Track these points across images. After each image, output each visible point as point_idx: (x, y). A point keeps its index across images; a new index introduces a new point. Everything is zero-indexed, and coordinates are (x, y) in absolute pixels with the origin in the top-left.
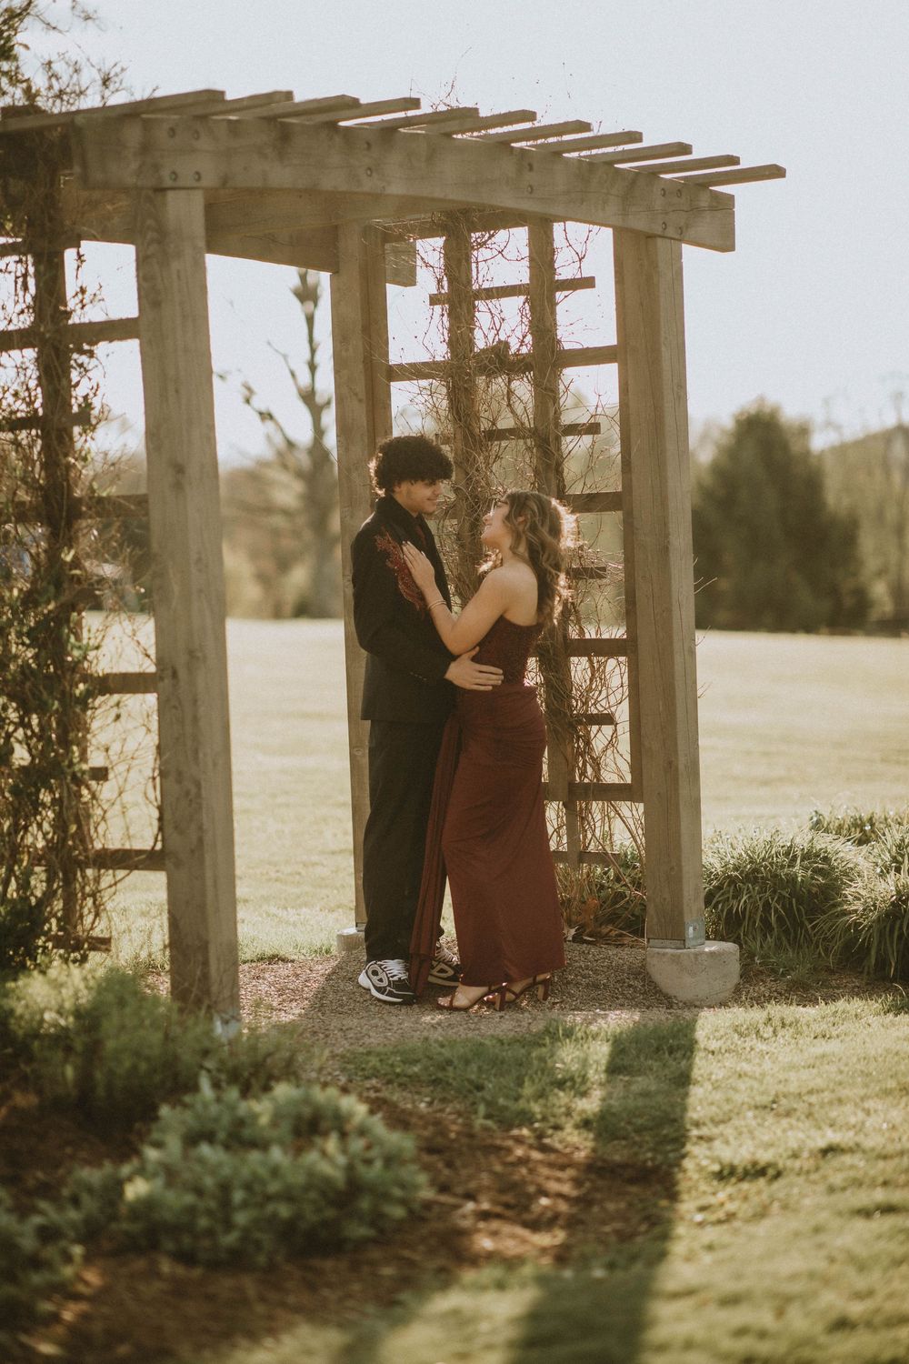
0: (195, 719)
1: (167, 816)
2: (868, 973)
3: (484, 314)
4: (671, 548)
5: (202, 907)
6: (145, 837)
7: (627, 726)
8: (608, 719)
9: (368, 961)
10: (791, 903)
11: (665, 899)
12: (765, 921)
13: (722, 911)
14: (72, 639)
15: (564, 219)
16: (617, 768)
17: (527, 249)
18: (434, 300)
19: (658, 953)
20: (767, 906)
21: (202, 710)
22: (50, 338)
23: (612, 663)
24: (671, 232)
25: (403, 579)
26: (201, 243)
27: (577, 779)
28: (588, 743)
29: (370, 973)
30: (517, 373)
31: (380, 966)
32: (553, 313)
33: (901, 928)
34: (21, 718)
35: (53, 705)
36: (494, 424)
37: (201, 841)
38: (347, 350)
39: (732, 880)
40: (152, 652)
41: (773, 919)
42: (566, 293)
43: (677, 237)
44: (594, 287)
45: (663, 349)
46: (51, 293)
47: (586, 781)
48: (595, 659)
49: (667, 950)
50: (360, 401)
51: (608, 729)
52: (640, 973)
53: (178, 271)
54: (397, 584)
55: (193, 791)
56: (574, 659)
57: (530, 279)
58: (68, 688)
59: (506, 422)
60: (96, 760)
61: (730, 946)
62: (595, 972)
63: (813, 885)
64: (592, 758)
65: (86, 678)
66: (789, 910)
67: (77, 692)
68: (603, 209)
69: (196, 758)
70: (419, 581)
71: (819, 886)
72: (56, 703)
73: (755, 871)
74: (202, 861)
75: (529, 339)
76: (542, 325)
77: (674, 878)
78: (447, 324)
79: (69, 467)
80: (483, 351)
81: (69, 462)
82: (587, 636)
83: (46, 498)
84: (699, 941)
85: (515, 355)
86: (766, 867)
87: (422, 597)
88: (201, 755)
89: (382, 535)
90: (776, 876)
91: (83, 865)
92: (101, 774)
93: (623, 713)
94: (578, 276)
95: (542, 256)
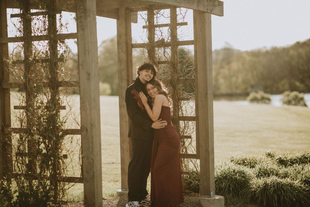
0: (92, 143)
1: (84, 169)
2: (258, 204)
3: (157, 31)
4: (208, 93)
5: (94, 194)
6: (78, 174)
7: (195, 139)
8: (190, 137)
9: (129, 201)
10: (236, 185)
11: (205, 185)
12: (229, 190)
13: (218, 187)
14: (58, 120)
15: (180, 7)
16: (192, 150)
17: (170, 15)
18: (144, 27)
19: (204, 199)
20: (229, 185)
21: (94, 140)
22: (53, 38)
23: (190, 122)
24: (208, 11)
25: (139, 101)
26: (95, 13)
27: (181, 152)
28: (184, 143)
29: (129, 205)
30: (167, 47)
31: (132, 203)
32: (176, 31)
33: (267, 192)
34: (43, 140)
35: (54, 138)
36: (160, 60)
37: (93, 176)
38: (121, 40)
39: (220, 179)
40: (80, 123)
41: (231, 189)
42: (179, 26)
43: (210, 12)
44: (187, 25)
45: (207, 41)
46: (53, 25)
47: (183, 153)
48: (185, 121)
49: (206, 198)
50: (124, 53)
51: (189, 140)
52: (199, 204)
53: (89, 21)
54: (137, 103)
55: (92, 162)
56: (181, 121)
57: (170, 22)
58: (57, 133)
59: (163, 59)
60: (64, 152)
61: (222, 197)
62: (187, 204)
63: (241, 180)
64: (185, 147)
65: (62, 130)
66: (235, 187)
67: (60, 134)
68: (193, 5)
69: (93, 153)
70: (143, 102)
71: (243, 180)
72: (55, 138)
73: (226, 176)
74: (94, 181)
75: (170, 38)
76: (173, 35)
77: (208, 179)
78: (148, 34)
79: (57, 73)
80: (158, 41)
81: (57, 72)
82: (184, 116)
83: (51, 81)
84: (214, 195)
85: (166, 42)
86: (229, 175)
87: (144, 106)
88: (94, 152)
89: (133, 90)
90: (231, 178)
91: (60, 181)
92: (65, 156)
93: (194, 136)
94: (183, 22)
95: (174, 16)
